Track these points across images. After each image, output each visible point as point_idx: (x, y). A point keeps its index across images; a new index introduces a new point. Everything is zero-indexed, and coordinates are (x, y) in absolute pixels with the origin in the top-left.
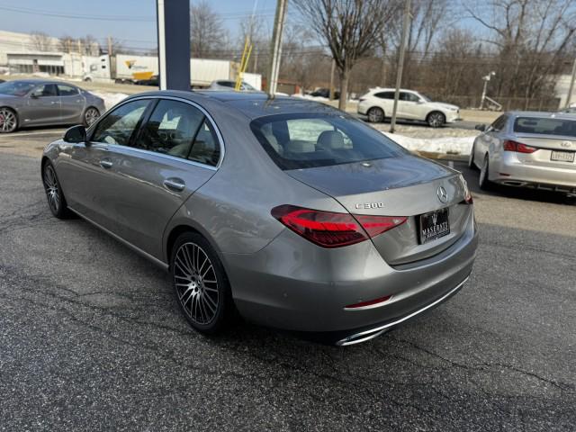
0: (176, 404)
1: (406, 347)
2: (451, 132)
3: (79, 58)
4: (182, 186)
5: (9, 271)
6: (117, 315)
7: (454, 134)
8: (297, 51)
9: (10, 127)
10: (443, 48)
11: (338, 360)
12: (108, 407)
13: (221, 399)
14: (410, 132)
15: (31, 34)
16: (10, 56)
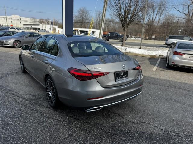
0: (37, 127)
1: (116, 115)
2: (162, 49)
3: (44, 25)
4: (47, 62)
5: (3, 87)
6: (29, 101)
7: (163, 49)
8: (114, 22)
9: (18, 46)
10: (164, 20)
11: (92, 118)
12: (17, 126)
13: (51, 126)
14: (147, 49)
15: (31, 18)
16: (24, 25)
